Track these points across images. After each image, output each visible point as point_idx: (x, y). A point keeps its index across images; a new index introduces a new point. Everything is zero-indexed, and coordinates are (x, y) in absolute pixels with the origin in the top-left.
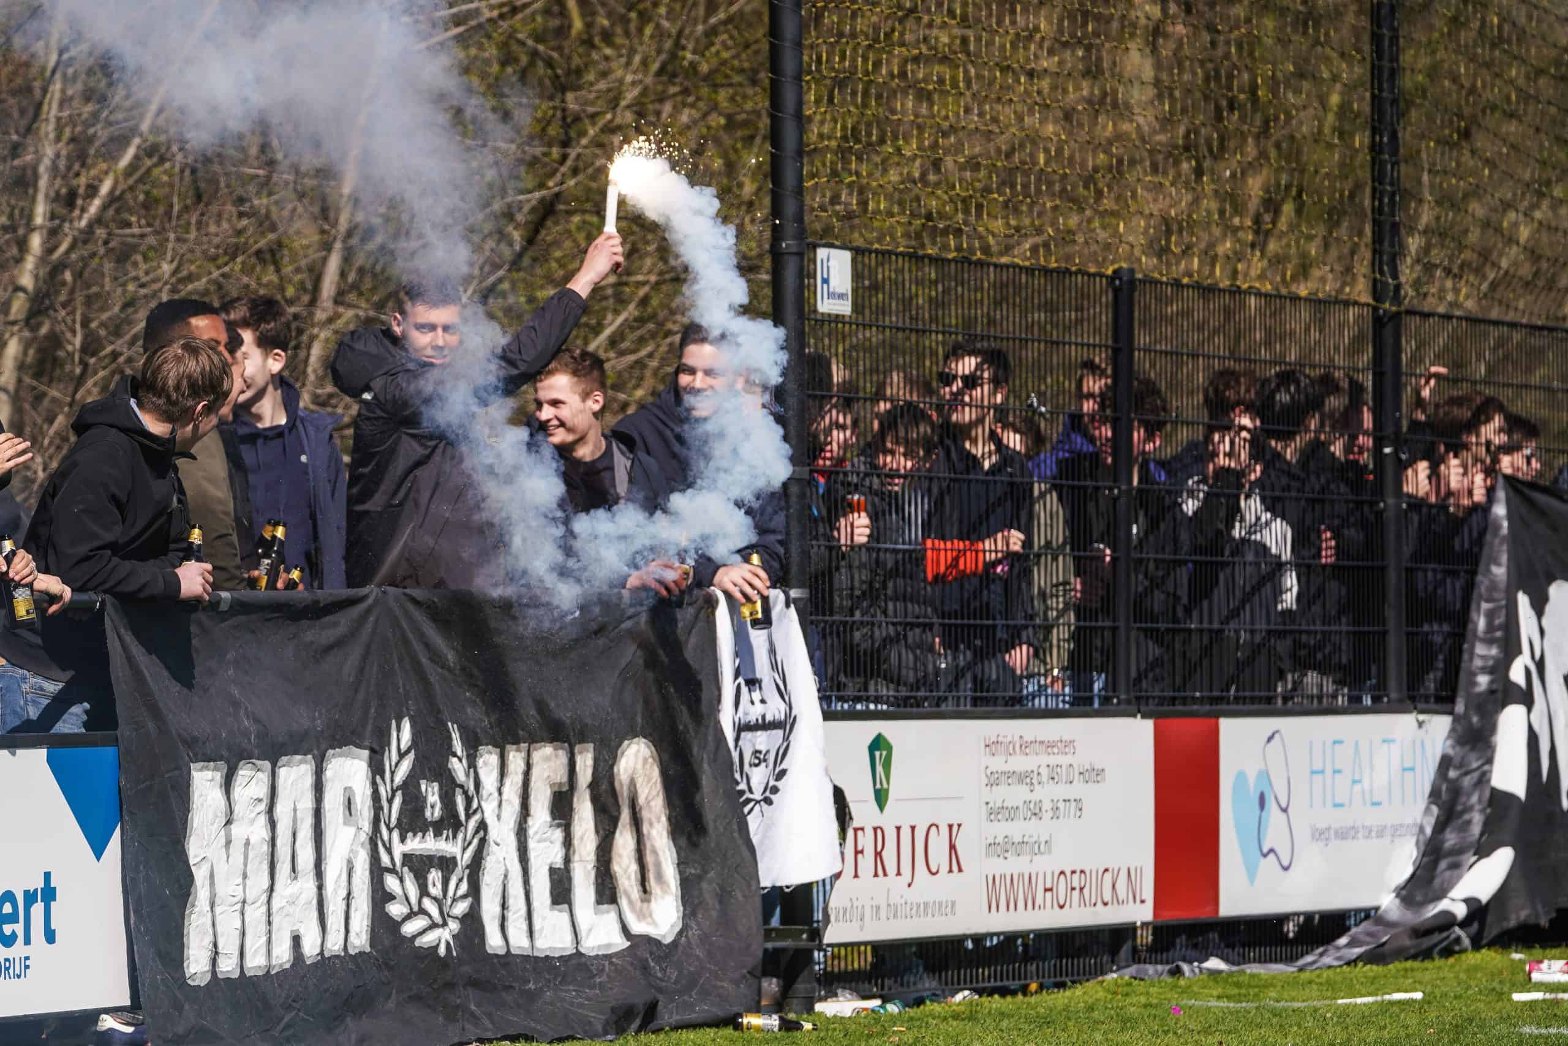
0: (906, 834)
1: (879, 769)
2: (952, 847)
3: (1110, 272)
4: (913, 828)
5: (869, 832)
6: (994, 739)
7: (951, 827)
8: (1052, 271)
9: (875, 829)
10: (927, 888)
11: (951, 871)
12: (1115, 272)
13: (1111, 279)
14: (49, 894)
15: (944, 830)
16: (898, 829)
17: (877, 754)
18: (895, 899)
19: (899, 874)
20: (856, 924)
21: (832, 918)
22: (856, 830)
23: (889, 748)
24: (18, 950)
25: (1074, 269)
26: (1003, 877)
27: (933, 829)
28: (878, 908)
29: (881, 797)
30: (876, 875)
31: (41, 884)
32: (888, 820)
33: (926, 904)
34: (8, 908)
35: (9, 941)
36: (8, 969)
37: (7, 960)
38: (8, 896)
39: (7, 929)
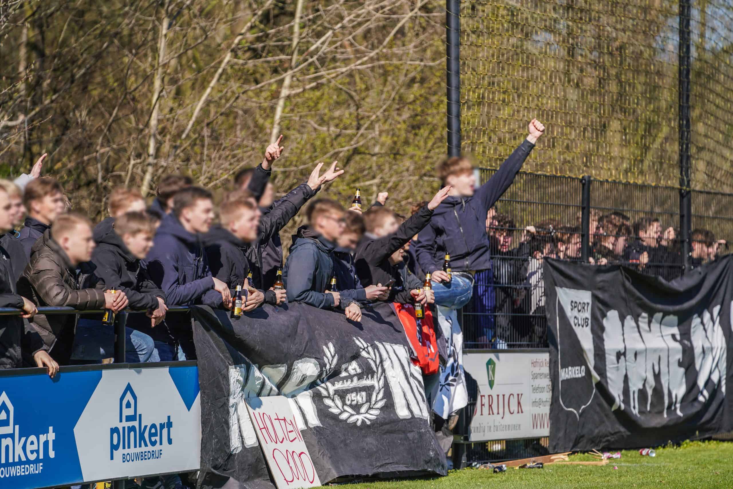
0: (501, 398)
1: (491, 372)
2: (519, 403)
3: (581, 177)
4: (504, 395)
5: (487, 397)
6: (535, 360)
7: (518, 395)
8: (558, 177)
9: (489, 396)
10: (509, 419)
11: (518, 412)
12: (583, 177)
13: (581, 181)
14: (169, 425)
15: (516, 396)
16: (498, 396)
17: (490, 366)
18: (497, 424)
19: (498, 413)
20: (482, 434)
21: (473, 431)
22: (482, 396)
23: (494, 364)
24: (157, 447)
25: (567, 176)
26: (539, 415)
27: (512, 396)
28: (490, 427)
29: (491, 384)
30: (489, 414)
31: (166, 421)
32: (494, 392)
33: (509, 426)
34: (153, 431)
35: (153, 444)
36: (153, 455)
37: (153, 451)
38: (153, 426)
39: (153, 439)
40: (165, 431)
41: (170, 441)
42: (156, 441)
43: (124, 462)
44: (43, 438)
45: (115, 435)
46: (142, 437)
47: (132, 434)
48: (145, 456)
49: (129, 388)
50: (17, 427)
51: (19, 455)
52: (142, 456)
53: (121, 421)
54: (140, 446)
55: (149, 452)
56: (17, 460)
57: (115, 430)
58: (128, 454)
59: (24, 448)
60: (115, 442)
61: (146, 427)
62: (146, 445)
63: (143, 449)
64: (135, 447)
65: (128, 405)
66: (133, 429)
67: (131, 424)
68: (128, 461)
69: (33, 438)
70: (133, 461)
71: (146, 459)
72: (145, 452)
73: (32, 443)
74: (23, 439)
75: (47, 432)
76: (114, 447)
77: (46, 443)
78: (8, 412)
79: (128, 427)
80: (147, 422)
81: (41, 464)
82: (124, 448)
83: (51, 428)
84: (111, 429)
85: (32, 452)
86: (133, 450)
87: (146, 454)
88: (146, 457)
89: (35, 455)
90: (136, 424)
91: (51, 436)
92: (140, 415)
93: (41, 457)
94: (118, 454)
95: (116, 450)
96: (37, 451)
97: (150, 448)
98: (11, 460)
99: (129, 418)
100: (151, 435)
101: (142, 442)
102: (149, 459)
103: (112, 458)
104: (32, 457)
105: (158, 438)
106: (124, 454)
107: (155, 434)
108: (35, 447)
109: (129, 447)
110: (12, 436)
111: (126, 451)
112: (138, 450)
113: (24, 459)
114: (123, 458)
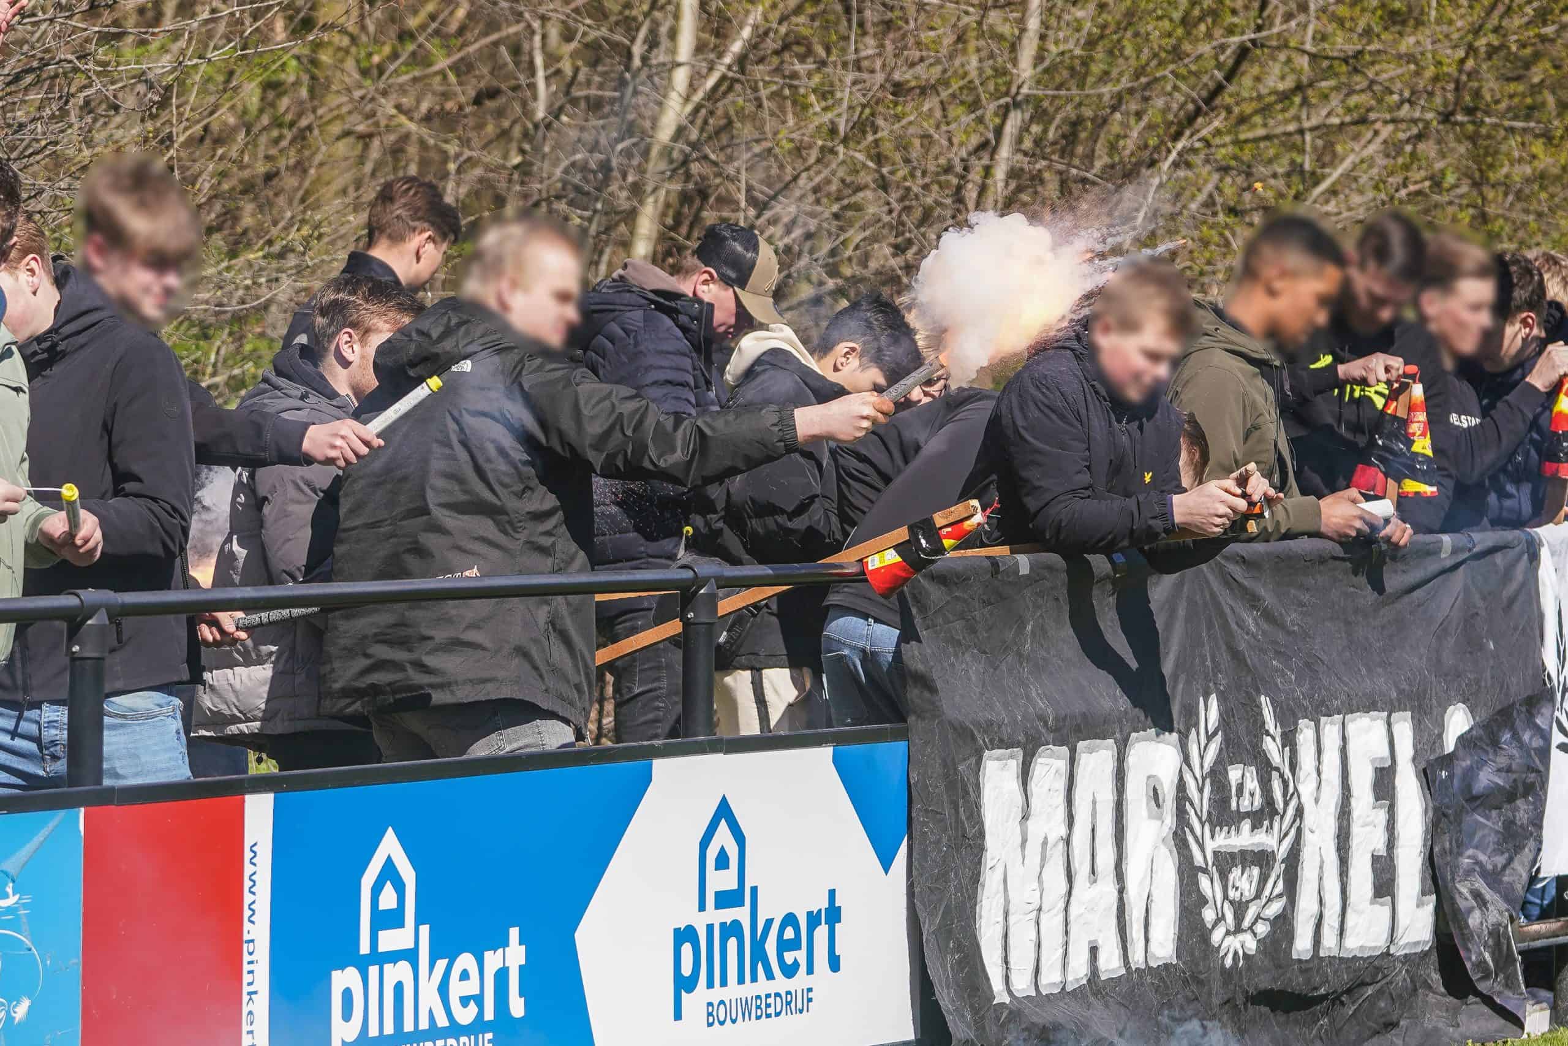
14: (833, 915)
24: (801, 981)
31: (825, 905)
34: (789, 934)
35: (790, 971)
36: (790, 1003)
37: (788, 993)
38: (790, 920)
39: (789, 957)
40: (821, 933)
41: (834, 963)
42: (796, 965)
43: (710, 1025)
44: (493, 960)
45: (687, 949)
46: (759, 954)
47: (732, 943)
48: (768, 1006)
49: (724, 811)
50: (425, 930)
51: (430, 1011)
52: (758, 1007)
53: (702, 907)
54: (754, 979)
55: (777, 995)
56: (424, 1025)
57: (684, 935)
58: (722, 1002)
59: (443, 990)
60: (687, 970)
61: (769, 922)
62: (770, 976)
63: (763, 986)
64: (741, 981)
65: (722, 862)
66: (732, 929)
67: (728, 915)
68: (722, 1023)
69: (466, 961)
70: (734, 1021)
71: (768, 1016)
72: (768, 996)
73: (465, 976)
74: (441, 964)
75: (505, 944)
76: (684, 984)
77: (502, 975)
78: (400, 888)
79: (723, 925)
80: (771, 909)
81: (489, 1036)
82: (710, 985)
83: (514, 933)
84: (677, 931)
85: (465, 1001)
86: (733, 992)
87: (771, 1001)
88: (771, 1010)
89: (473, 1009)
90: (742, 914)
91: (515, 955)
92: (754, 890)
93: (489, 1015)
94: (695, 1002)
95: (690, 990)
96: (479, 1000)
97: (781, 984)
98: (409, 1027)
99: (726, 899)
100: (784, 946)
101: (760, 966)
102: (778, 1014)
103: (678, 1016)
104: (465, 1016)
105: (801, 955)
106: (710, 1004)
107: (795, 945)
108: (471, 988)
109: (724, 983)
110: (411, 956)
111: (718, 994)
112: (749, 990)
113: (442, 1021)
114: (710, 1014)
